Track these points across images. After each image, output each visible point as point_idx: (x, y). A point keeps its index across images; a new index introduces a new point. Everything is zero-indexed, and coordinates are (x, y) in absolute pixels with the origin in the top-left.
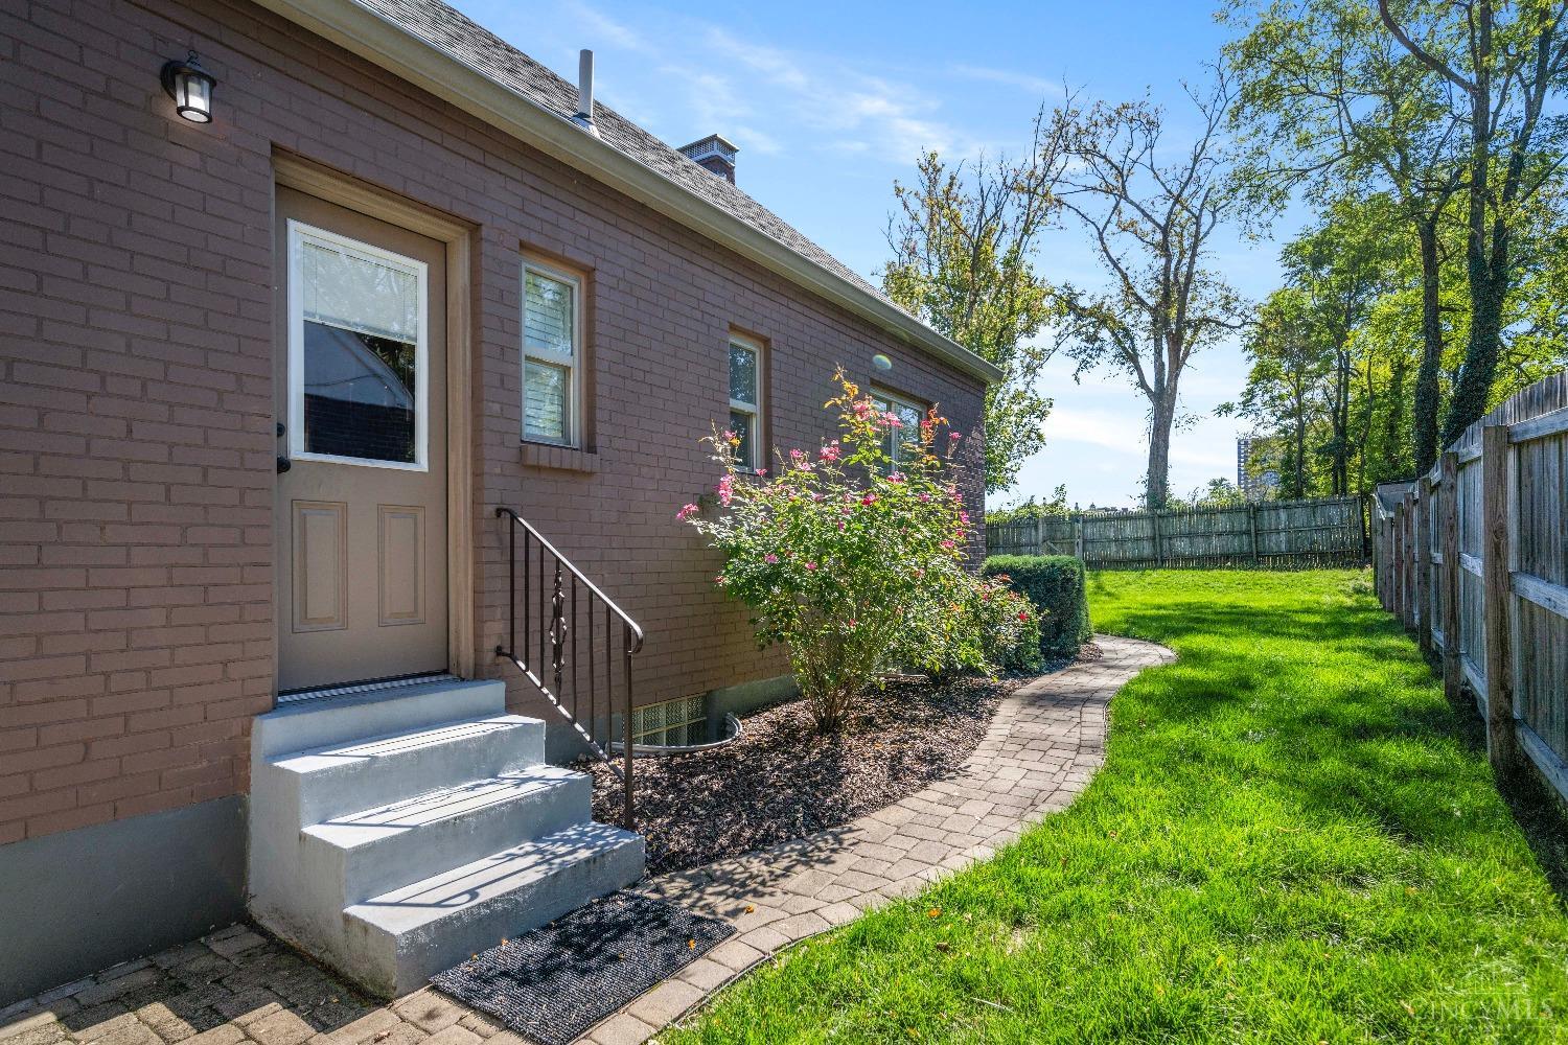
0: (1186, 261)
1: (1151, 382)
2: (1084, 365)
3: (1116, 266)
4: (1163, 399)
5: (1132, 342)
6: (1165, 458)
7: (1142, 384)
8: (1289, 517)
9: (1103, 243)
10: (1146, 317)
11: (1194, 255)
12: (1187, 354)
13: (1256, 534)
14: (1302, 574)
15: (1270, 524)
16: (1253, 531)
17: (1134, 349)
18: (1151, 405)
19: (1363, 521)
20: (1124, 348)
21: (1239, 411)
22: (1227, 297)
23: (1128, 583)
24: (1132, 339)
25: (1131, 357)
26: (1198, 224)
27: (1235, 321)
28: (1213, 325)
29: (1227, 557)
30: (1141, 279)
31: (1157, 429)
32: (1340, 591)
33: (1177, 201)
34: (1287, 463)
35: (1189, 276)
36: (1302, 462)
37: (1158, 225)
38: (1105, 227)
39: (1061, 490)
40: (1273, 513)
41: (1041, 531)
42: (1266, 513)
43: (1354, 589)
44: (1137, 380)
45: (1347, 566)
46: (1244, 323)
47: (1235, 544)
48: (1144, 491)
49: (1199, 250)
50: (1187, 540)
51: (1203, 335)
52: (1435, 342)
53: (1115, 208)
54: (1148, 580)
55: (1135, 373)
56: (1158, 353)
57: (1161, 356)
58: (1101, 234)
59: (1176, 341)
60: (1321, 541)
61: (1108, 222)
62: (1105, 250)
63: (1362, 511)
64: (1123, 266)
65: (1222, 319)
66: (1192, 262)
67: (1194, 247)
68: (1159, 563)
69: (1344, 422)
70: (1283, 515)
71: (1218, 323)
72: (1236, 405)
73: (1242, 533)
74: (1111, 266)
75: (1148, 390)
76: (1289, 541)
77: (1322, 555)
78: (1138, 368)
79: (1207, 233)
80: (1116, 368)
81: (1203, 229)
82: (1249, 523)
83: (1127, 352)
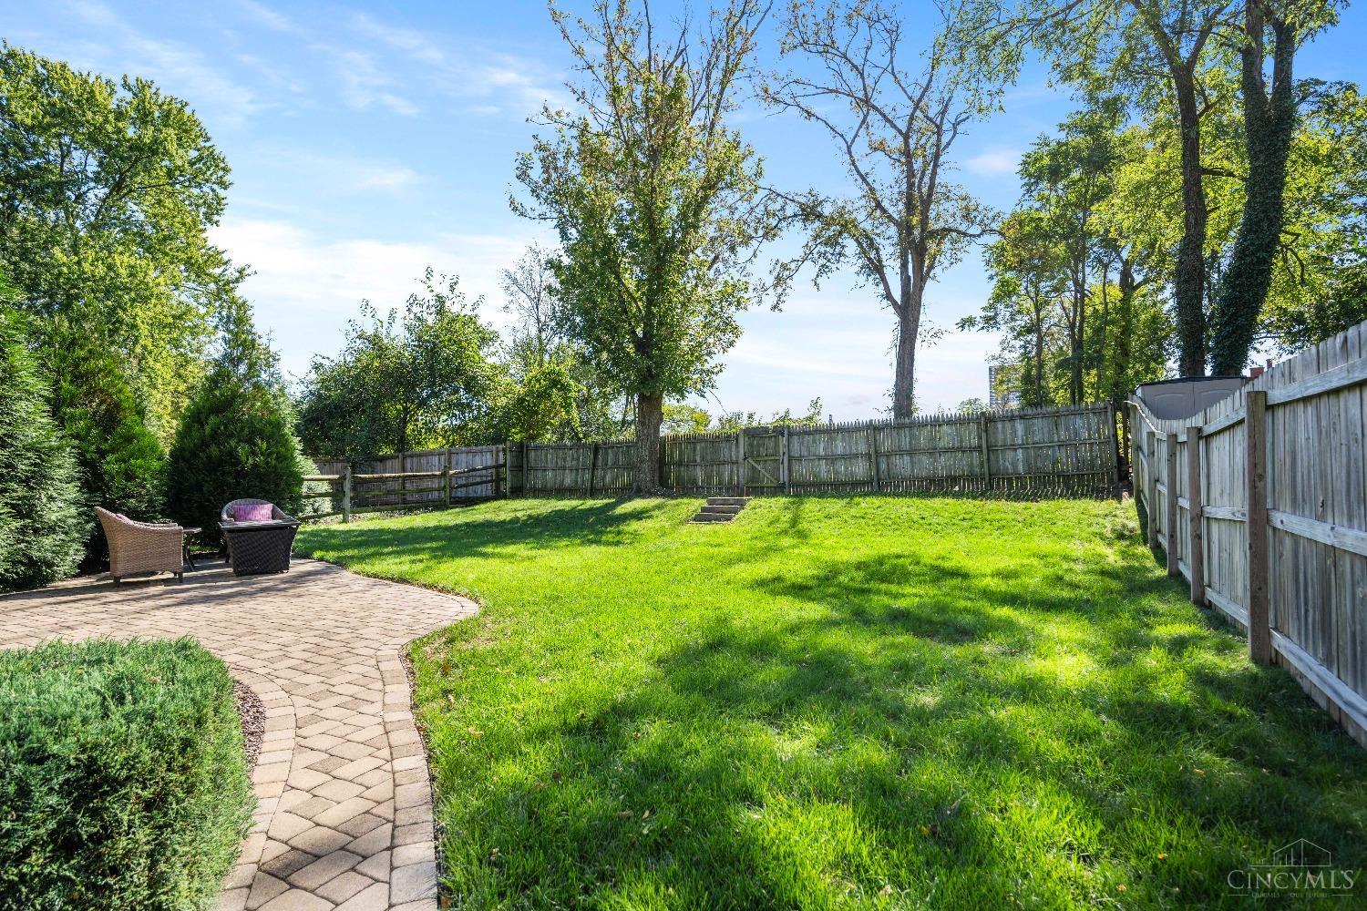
0: (928, 172)
1: (897, 295)
2: (824, 269)
3: (864, 180)
4: (908, 310)
5: (878, 253)
6: (911, 372)
7: (888, 296)
8: (1027, 431)
9: (851, 156)
10: (893, 231)
11: (936, 166)
12: (931, 267)
13: (988, 450)
14: (1043, 504)
15: (1005, 439)
16: (984, 446)
17: (880, 261)
18: (897, 319)
19: (1116, 435)
20: (869, 259)
21: (981, 325)
22: (967, 208)
23: (828, 517)
24: (877, 250)
25: (876, 268)
26: (939, 133)
27: (975, 230)
28: (954, 234)
29: (954, 480)
30: (887, 192)
31: (903, 342)
32: (1095, 534)
33: (917, 107)
34: (1027, 378)
35: (932, 187)
36: (1040, 376)
37: (900, 132)
38: (853, 141)
39: (815, 403)
40: (1008, 425)
41: (741, 446)
42: (1000, 425)
43: (1113, 531)
44: (883, 292)
45: (1099, 494)
46: (984, 232)
47: (961, 464)
48: (891, 404)
49: (942, 159)
50: (907, 458)
51: (946, 245)
52: (1196, 209)
53: (863, 122)
54: (853, 511)
55: (881, 286)
56: (904, 266)
57: (907, 269)
58: (849, 147)
59: (920, 251)
60: (1066, 460)
61: (856, 135)
62: (853, 163)
63: (1115, 423)
64: (870, 180)
65: (963, 228)
66: (934, 173)
67: (937, 156)
68: (876, 488)
69: (1081, 336)
70: (1020, 427)
71: (959, 232)
72: (978, 319)
73: (972, 450)
74: (860, 181)
75: (894, 303)
76: (1027, 461)
77: (1066, 478)
78: (883, 279)
79: (949, 144)
80: (862, 278)
81: (945, 139)
82: (980, 438)
83: (872, 263)
